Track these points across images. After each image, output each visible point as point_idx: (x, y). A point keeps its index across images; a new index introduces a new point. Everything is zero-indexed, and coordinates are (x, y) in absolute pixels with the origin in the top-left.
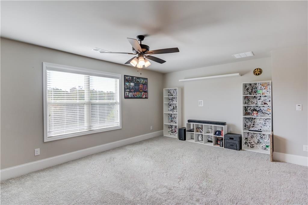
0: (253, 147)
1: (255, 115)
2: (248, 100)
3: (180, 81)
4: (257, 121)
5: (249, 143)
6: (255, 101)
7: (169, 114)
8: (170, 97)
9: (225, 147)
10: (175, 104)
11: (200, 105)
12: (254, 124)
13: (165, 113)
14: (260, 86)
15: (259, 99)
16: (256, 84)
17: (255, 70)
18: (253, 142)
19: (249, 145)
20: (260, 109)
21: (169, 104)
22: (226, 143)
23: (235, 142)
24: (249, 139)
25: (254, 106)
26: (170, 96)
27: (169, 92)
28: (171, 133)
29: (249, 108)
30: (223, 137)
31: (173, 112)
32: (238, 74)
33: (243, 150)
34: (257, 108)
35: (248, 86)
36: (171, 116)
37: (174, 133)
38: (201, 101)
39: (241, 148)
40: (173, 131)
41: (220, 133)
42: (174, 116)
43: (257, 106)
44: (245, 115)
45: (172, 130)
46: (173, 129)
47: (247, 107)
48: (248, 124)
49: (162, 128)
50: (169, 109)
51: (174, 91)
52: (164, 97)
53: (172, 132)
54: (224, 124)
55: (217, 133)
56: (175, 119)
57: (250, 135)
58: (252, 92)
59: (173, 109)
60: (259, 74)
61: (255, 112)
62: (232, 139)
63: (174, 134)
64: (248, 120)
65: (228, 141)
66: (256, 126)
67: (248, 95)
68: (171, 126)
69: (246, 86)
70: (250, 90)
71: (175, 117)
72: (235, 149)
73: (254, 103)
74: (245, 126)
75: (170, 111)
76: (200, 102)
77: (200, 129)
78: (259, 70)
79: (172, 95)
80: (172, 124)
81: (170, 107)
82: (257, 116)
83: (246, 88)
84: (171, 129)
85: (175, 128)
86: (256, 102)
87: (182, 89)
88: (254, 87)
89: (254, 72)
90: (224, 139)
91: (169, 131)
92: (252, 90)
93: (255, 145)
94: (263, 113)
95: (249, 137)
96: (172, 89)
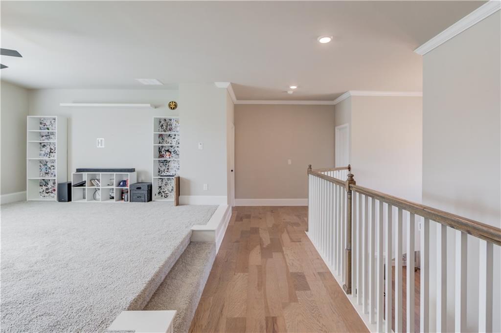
0: (167, 196)
1: (168, 157)
2: (163, 139)
3: (61, 105)
4: (172, 165)
5: (163, 192)
6: (169, 140)
7: (41, 162)
8: (42, 131)
9: (130, 201)
10: (54, 144)
11: (100, 145)
12: (168, 169)
13: (30, 160)
14: (175, 123)
15: (174, 138)
16: (171, 120)
17: (170, 103)
18: (166, 190)
19: (163, 194)
20: (175, 151)
21: (41, 143)
22: (132, 195)
23: (142, 192)
24: (163, 188)
25: (168, 146)
26: (44, 129)
27: (41, 123)
28: (46, 195)
29: (163, 149)
30: (129, 188)
31: (49, 157)
32: (149, 105)
33: (154, 201)
34: (172, 149)
35: (163, 122)
36: (46, 165)
37: (52, 193)
38: (101, 139)
39: (150, 199)
40: (50, 190)
41: (125, 183)
42: (52, 164)
43: (172, 146)
44: (159, 157)
45: (47, 189)
46: (49, 186)
47: (161, 148)
48: (162, 169)
49: (23, 188)
50: (41, 152)
51: (53, 122)
52: (28, 131)
53: (47, 193)
54: (132, 170)
55: (121, 184)
56: (53, 169)
57: (164, 182)
58: (166, 129)
59: (51, 152)
60: (174, 108)
61: (168, 153)
62: (140, 188)
63: (52, 195)
64: (162, 164)
65: (135, 192)
66: (170, 170)
67: (163, 133)
68: (46, 183)
69: (160, 122)
70: (165, 127)
71: (54, 166)
72: (142, 202)
73: (168, 143)
74: (159, 172)
75: (44, 155)
76: (100, 141)
77: (96, 181)
78: (174, 104)
79: (48, 129)
80: (47, 178)
81: (44, 149)
82: (170, 158)
83: (161, 124)
84: (44, 188)
85: (53, 185)
86: (170, 142)
87: (68, 119)
88: (169, 124)
89: (169, 105)
90: (130, 190)
91: (41, 190)
92: (167, 127)
93: (169, 194)
94: (177, 154)
95: (163, 185)
96: (48, 119)
